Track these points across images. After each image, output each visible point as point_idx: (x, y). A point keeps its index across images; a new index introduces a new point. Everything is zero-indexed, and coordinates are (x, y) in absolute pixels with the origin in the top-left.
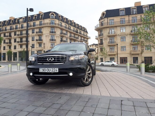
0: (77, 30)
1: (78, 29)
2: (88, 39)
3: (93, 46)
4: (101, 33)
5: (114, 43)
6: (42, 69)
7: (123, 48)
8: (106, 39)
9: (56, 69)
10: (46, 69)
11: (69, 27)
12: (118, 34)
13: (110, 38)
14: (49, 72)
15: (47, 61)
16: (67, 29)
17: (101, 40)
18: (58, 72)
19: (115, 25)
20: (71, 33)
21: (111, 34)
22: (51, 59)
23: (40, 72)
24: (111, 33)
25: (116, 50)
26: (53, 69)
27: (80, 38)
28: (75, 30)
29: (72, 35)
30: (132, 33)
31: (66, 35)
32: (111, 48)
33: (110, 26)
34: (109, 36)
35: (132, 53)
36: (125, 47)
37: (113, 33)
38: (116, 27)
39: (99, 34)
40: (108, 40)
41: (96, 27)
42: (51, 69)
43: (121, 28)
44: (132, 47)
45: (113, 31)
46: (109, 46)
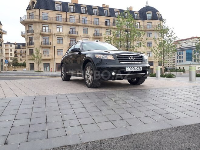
2: (3, 33)
4: (30, 29)
5: (48, 44)
7: (60, 52)
8: (39, 38)
12: (53, 34)
13: (44, 38)
17: (31, 39)
19: (49, 21)
21: (44, 32)
24: (44, 30)
30: (70, 35)
32: (44, 50)
33: (44, 21)
34: (42, 35)
36: (62, 50)
37: (47, 31)
38: (51, 23)
39: (28, 30)
40: (41, 40)
41: (23, 18)
43: (58, 27)
45: (47, 28)
46: (43, 47)
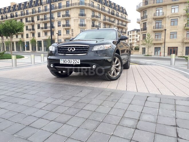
0: (113, 12)
1: (114, 10)
2: (128, 22)
3: (134, 33)
4: (144, 15)
5: (161, 28)
6: (63, 60)
7: (173, 35)
8: (151, 23)
9: (77, 60)
10: (67, 60)
11: (103, 8)
12: (167, 16)
13: (157, 22)
14: (70, 63)
15: (68, 51)
16: (100, 11)
17: (145, 24)
18: (79, 63)
19: (164, 3)
20: (105, 15)
21: (157, 16)
22: (72, 50)
23: (60, 63)
24: (157, 14)
25: (163, 37)
26: (75, 60)
27: (116, 21)
28: (111, 11)
29: (107, 18)
31: (99, 19)
33: (158, 4)
34: (155, 19)
35: (185, 41)
36: (176, 33)
37: (161, 14)
38: (166, 5)
39: (142, 16)
40: (154, 24)
41: (139, 6)
42: (72, 60)
43: (173, 7)
44: (186, 32)
45: (161, 11)
46: (155, 31)
